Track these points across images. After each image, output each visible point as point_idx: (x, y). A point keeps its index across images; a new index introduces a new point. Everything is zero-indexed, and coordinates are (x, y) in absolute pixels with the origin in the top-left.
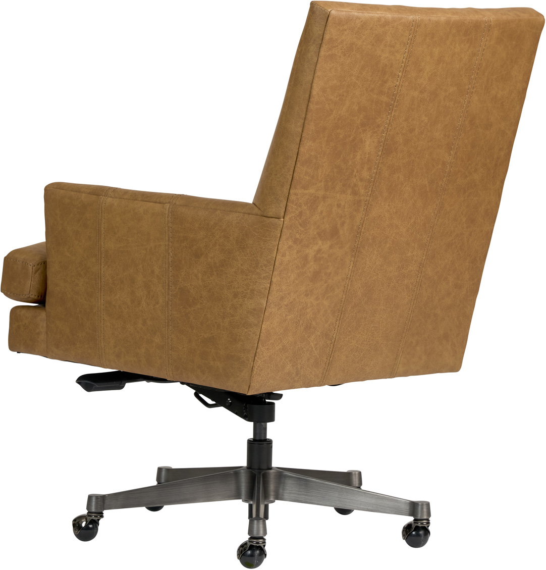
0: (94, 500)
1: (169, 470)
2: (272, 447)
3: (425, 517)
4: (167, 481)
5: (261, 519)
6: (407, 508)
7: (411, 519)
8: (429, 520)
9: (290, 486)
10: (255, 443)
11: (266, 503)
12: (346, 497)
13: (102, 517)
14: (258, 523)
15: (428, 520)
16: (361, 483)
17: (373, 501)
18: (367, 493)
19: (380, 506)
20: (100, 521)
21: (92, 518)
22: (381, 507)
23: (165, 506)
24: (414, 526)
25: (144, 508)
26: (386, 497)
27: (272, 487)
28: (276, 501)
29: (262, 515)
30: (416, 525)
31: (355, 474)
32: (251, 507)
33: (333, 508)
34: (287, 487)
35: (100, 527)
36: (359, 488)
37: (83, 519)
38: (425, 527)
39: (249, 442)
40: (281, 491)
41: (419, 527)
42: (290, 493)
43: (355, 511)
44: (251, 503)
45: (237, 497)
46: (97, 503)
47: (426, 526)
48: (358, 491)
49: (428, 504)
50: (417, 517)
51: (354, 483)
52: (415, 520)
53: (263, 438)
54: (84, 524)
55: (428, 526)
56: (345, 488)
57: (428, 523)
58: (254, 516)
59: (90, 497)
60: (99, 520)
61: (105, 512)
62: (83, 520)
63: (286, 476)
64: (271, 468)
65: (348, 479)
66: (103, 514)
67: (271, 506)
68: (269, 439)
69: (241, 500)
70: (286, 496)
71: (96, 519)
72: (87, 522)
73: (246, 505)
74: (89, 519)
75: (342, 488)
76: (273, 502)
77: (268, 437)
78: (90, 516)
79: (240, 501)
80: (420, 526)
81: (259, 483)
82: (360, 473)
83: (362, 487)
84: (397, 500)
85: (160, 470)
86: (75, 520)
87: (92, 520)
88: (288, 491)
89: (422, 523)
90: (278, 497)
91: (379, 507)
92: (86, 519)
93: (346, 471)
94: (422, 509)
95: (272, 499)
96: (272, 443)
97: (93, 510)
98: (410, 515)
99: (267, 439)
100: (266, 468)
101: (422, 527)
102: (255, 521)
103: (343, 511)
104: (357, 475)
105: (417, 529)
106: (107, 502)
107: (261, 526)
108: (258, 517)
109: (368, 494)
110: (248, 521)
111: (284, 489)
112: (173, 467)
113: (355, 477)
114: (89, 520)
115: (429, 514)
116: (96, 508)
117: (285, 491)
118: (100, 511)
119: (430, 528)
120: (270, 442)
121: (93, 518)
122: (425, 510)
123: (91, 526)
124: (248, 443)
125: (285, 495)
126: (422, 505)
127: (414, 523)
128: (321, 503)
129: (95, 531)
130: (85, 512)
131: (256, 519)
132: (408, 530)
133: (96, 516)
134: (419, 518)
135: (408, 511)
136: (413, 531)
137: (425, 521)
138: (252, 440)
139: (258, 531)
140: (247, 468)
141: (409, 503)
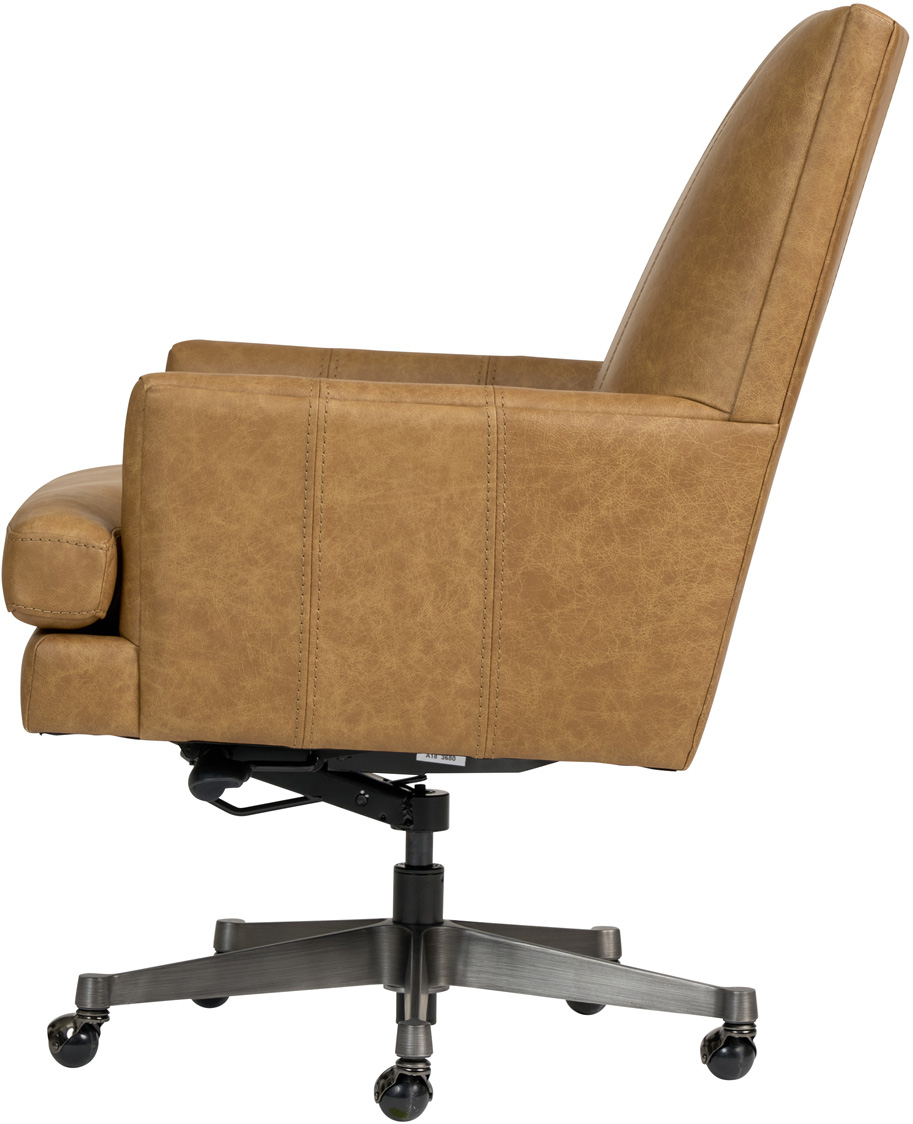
0: (90, 985)
1: (239, 927)
2: (443, 880)
3: (747, 1020)
4: (235, 947)
5: (421, 1023)
6: (711, 1000)
7: (719, 1023)
8: (754, 1026)
9: (479, 957)
10: (411, 872)
11: (431, 991)
12: (587, 975)
13: (106, 1018)
14: (415, 1030)
16: (618, 952)
17: (644, 987)
18: (630, 971)
19: (658, 997)
20: (102, 1028)
21: (85, 1021)
22: (660, 1000)
23: (230, 998)
24: (723, 1038)
25: (189, 1002)
26: (668, 980)
27: (442, 959)
28: (451, 987)
29: (423, 1015)
31: (608, 933)
32: (401, 999)
33: (564, 1002)
34: (473, 960)
35: (101, 1040)
36: (616, 961)
37: (69, 1023)
38: (746, 1038)
39: (398, 870)
40: (460, 967)
41: (734, 1038)
42: (479, 972)
43: (607, 1006)
44: (402, 990)
45: (372, 978)
46: (95, 991)
47: (748, 1036)
48: (614, 968)
49: (752, 994)
50: (731, 1018)
51: (606, 952)
52: (726, 1025)
53: (425, 864)
54: (70, 1034)
55: (753, 1038)
56: (589, 962)
57: (753, 1031)
58: (408, 1016)
59: (83, 980)
60: (100, 1025)
61: (113, 1010)
62: (68, 1026)
63: (471, 939)
64: (440, 923)
65: (593, 944)
66: (108, 1012)
67: (440, 996)
68: (437, 865)
69: (382, 986)
70: (471, 976)
71: (94, 1022)
72: (75, 1029)
73: (392, 996)
74: (81, 1022)
75: (582, 961)
76: (445, 989)
77: (436, 860)
78: (83, 1017)
79: (380, 987)
80: (737, 1036)
81: (417, 952)
82: (617, 932)
83: (622, 960)
84: (691, 986)
85: (221, 925)
86: (52, 1025)
87: (87, 1024)
88: (475, 968)
89: (741, 1032)
90: (455, 979)
91: (655, 999)
92: (75, 1023)
93: (589, 927)
94: (741, 1003)
95: (442, 984)
96: (442, 873)
97: (89, 1006)
98: (718, 1015)
99: (432, 865)
100: (431, 922)
101: (740, 1038)
102: (410, 1028)
103: (585, 1008)
104: (611, 937)
105: (731, 1042)
106: (116, 989)
107: (422, 1036)
108: (414, 1019)
109: (634, 973)
110: (396, 1026)
111: (466, 964)
112: (248, 920)
113: (609, 939)
114: (80, 1026)
115: (754, 1014)
116: (94, 1001)
117: (469, 968)
118: (100, 1007)
119: (756, 1041)
120: (440, 870)
121: (89, 1020)
122: (746, 1005)
123: (83, 1036)
124: (395, 871)
125: (469, 975)
126: (741, 995)
127: (726, 1030)
128: (540, 991)
129: (93, 1046)
130: (73, 1009)
131: (410, 1022)
132: (713, 1044)
133: (95, 1018)
134: (734, 1020)
135: (713, 1007)
136: (723, 1047)
137: (746, 1027)
138: (403, 866)
139: (416, 1046)
140: (394, 922)
141: (715, 991)
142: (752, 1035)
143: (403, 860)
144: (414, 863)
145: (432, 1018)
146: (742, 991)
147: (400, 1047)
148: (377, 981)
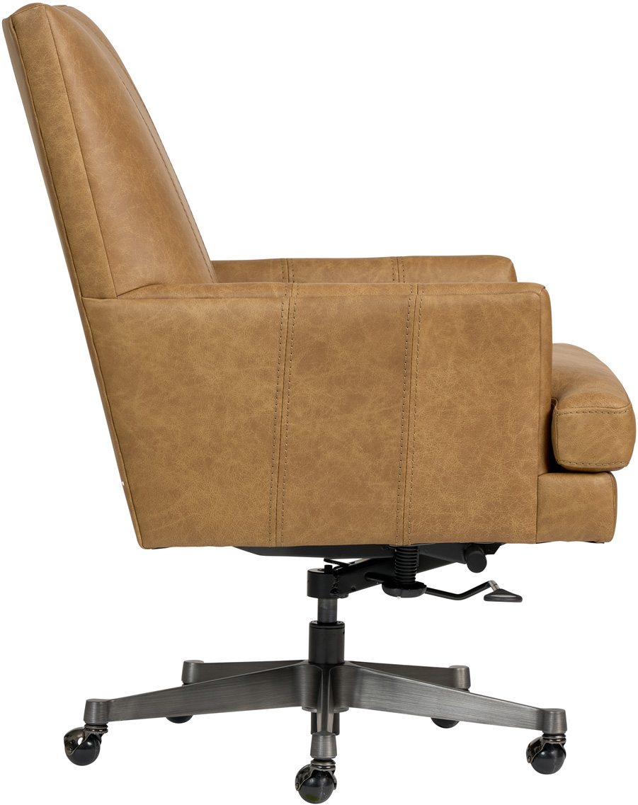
0: (94, 707)
1: (201, 666)
2: (344, 633)
3: (559, 732)
4: (198, 679)
5: (329, 734)
6: (533, 718)
7: (539, 734)
8: (565, 736)
9: (370, 687)
10: (321, 627)
11: (335, 711)
12: (447, 700)
13: (106, 731)
14: (325, 739)
15: (563, 735)
16: (468, 684)
17: (486, 709)
18: (477, 697)
19: (496, 715)
20: (103, 738)
21: (91, 733)
22: (497, 717)
23: (194, 717)
24: (543, 744)
25: (165, 719)
26: (503, 703)
27: (343, 689)
28: (350, 708)
29: (330, 728)
30: (547, 742)
31: (461, 671)
32: (314, 717)
33: (429, 719)
34: (365, 690)
35: (102, 746)
36: (466, 690)
37: (80, 734)
38: (559, 745)
39: (312, 626)
40: (357, 694)
41: (550, 744)
42: (370, 698)
43: (460, 722)
44: (315, 711)
45: (294, 702)
46: (98, 711)
47: (560, 743)
48: (465, 695)
49: (563, 713)
50: (548, 731)
51: (460, 684)
52: (544, 735)
53: (331, 621)
54: (80, 742)
55: (563, 744)
56: (446, 691)
57: (564, 740)
58: (319, 729)
59: (89, 703)
60: (101, 735)
61: (110, 725)
62: (79, 736)
63: (364, 674)
64: (342, 663)
65: (451, 678)
66: (107, 726)
67: (342, 715)
68: (340, 622)
69: (301, 707)
70: (364, 701)
71: (98, 733)
72: (84, 738)
73: (308, 715)
74: (88, 733)
75: (442, 690)
76: (345, 710)
77: (339, 618)
78: (90, 730)
80: (552, 743)
81: (326, 684)
82: (467, 670)
83: (471, 690)
84: (520, 708)
85: (187, 664)
86: (67, 736)
87: (92, 735)
88: (367, 695)
89: (555, 740)
90: (352, 703)
91: (494, 717)
92: (84, 734)
93: (447, 666)
94: (555, 719)
95: (343, 707)
96: (344, 628)
97: (94, 722)
98: (538, 728)
99: (337, 622)
100: (336, 663)
101: (554, 744)
102: (321, 737)
103: (444, 723)
104: (463, 673)
105: (548, 747)
106: (113, 710)
107: (329, 743)
108: (325, 731)
109: (479, 698)
110: (310, 736)
111: (360, 692)
112: (206, 661)
113: (461, 674)
114: (87, 736)
115: (565, 727)
116: (97, 719)
117: (363, 695)
118: (101, 722)
119: (565, 747)
120: (342, 625)
121: (93, 732)
122: (559, 721)
123: (89, 743)
124: (310, 627)
125: (362, 700)
126: (555, 714)
127: (544, 739)
128: (412, 711)
129: (96, 750)
130: (82, 724)
131: (321, 733)
132: (535, 749)
133: (98, 730)
134: (550, 732)
135: (535, 722)
136: (542, 751)
137: (558, 737)
138: (316, 623)
139: (325, 750)
140: (309, 662)
141: (537, 712)
142: (563, 742)
143: (316, 619)
144: (324, 621)
145: (336, 731)
146: (555, 711)
147: (314, 751)
148: (298, 705)
